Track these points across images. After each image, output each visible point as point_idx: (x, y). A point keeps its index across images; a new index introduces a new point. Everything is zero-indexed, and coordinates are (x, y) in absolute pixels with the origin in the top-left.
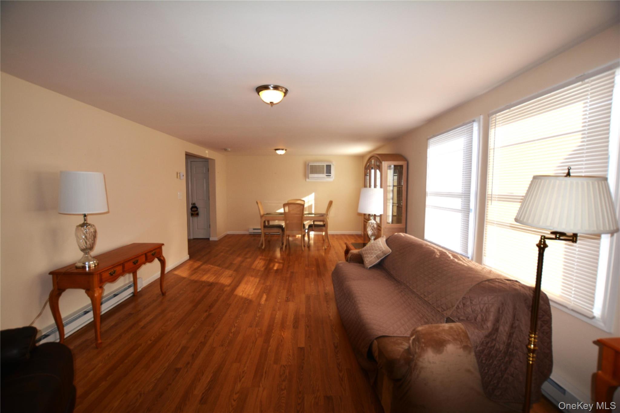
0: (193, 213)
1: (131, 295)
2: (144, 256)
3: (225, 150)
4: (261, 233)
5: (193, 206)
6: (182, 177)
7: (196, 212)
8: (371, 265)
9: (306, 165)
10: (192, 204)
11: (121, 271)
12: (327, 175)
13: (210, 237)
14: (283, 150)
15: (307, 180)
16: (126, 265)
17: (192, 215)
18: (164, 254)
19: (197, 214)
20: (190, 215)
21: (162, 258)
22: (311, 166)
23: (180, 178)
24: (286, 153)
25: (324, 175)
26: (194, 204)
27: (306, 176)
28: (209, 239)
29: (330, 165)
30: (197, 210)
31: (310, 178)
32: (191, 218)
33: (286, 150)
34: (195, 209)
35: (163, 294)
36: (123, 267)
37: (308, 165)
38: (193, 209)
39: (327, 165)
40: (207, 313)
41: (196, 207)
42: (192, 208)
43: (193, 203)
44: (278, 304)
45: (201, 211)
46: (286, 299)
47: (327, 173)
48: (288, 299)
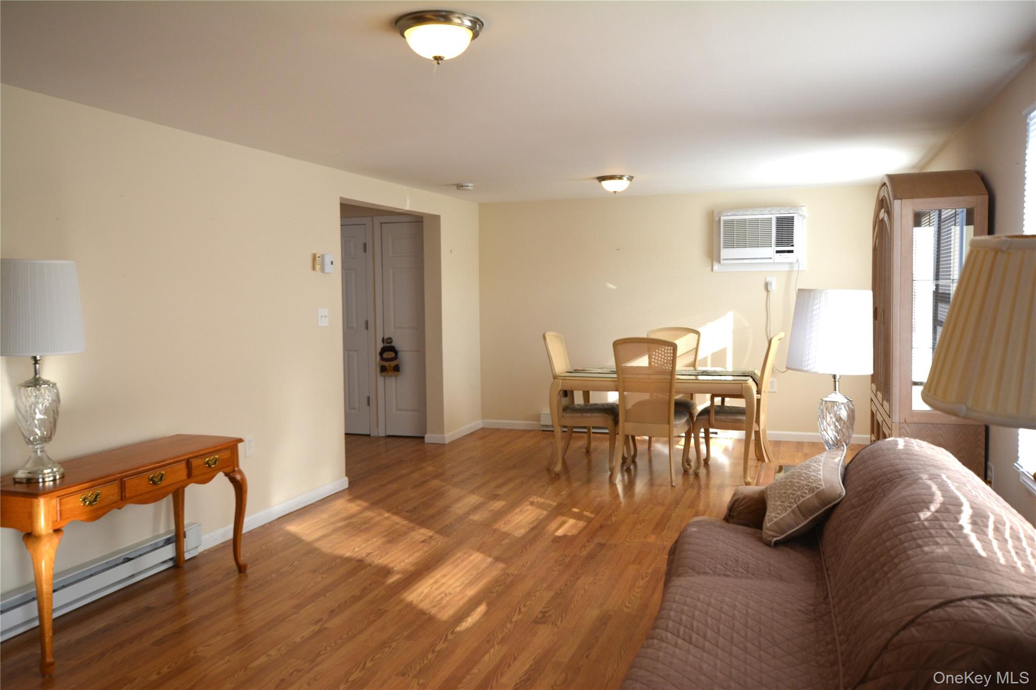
0: (386, 364)
1: (170, 564)
2: (183, 464)
3: (460, 186)
4: (552, 426)
5: (385, 345)
6: (328, 268)
7: (393, 364)
8: (783, 534)
9: (713, 222)
10: (383, 340)
11: (116, 497)
12: (778, 252)
13: (426, 433)
14: (621, 178)
15: (716, 267)
16: (130, 484)
17: (383, 369)
18: (245, 464)
19: (397, 369)
20: (378, 369)
21: (238, 477)
22: (726, 222)
23: (323, 270)
24: (630, 185)
25: (770, 251)
26: (389, 340)
27: (713, 256)
28: (423, 438)
29: (793, 218)
30: (396, 358)
31: (722, 262)
32: (381, 380)
33: (631, 178)
34: (392, 355)
35: (241, 569)
36: (122, 487)
37: (720, 220)
38: (385, 355)
39: (780, 221)
40: (317, 628)
41: (393, 349)
42: (384, 350)
43: (385, 338)
44: (509, 626)
45: (407, 358)
46: (540, 616)
47: (778, 244)
48: (543, 617)
